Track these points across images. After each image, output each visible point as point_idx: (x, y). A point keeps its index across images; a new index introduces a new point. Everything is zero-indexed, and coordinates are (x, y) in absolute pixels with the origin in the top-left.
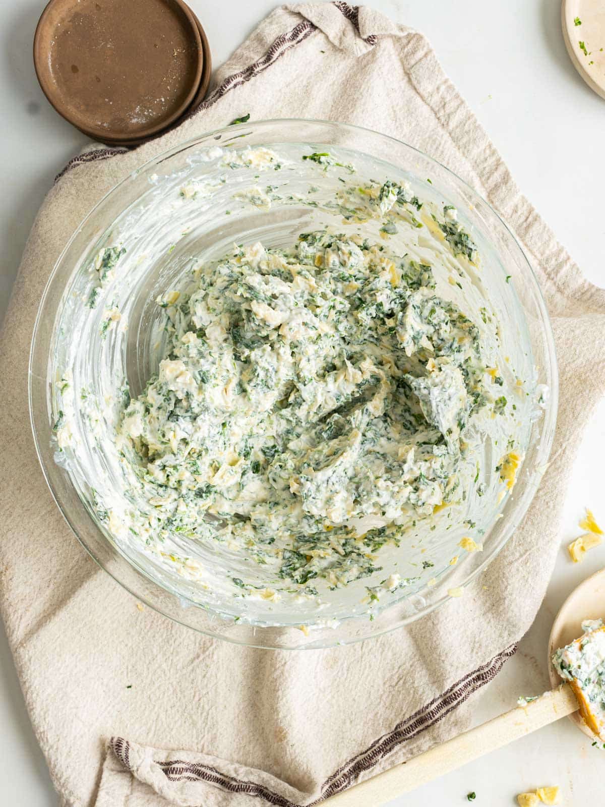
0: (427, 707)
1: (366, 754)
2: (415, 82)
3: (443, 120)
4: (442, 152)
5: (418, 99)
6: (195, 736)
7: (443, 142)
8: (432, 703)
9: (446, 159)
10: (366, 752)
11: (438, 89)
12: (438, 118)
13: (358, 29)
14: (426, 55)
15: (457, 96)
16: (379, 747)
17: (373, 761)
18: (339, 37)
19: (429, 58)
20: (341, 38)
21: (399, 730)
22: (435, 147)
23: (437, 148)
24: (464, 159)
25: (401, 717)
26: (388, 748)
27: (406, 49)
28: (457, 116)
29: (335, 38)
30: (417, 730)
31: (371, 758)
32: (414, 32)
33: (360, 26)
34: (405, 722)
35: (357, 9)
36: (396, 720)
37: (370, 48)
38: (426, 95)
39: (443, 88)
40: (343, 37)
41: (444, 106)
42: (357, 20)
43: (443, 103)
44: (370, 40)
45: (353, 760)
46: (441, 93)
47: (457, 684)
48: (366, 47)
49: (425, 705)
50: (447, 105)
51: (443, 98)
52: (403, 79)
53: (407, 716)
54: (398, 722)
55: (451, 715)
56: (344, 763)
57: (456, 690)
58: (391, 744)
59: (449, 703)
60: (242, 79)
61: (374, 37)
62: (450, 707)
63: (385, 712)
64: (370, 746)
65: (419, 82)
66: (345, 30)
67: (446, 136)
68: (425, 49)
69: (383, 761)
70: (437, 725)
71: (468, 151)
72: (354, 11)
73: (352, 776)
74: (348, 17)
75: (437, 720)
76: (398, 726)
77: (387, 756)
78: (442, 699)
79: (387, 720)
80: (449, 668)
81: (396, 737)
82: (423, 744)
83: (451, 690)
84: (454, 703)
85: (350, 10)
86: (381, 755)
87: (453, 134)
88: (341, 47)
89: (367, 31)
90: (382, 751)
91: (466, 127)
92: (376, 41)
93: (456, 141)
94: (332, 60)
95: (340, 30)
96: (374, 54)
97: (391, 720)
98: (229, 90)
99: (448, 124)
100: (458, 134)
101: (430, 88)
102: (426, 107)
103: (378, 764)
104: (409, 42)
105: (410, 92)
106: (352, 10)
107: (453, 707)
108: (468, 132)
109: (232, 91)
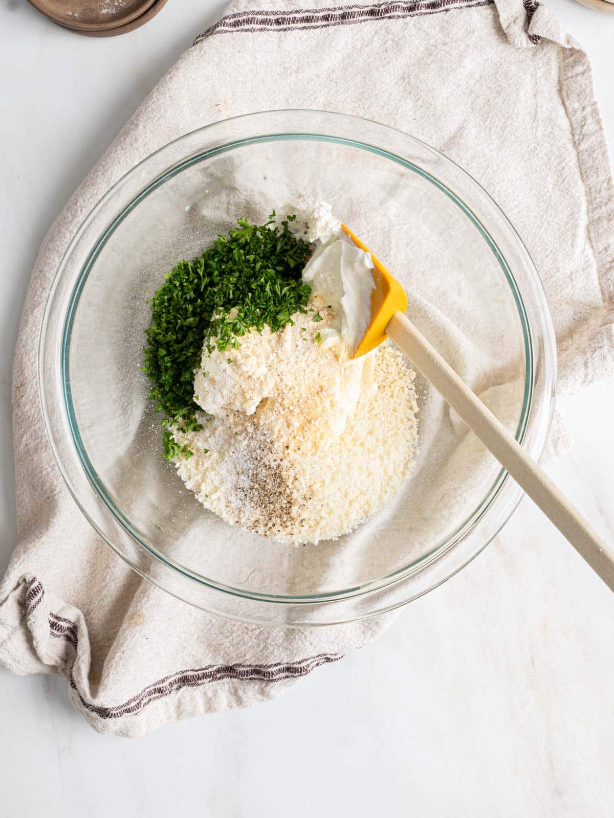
0: (270, 667)
1: (197, 673)
2: (564, 94)
3: (577, 137)
4: (563, 168)
5: (562, 111)
7: (568, 159)
8: (276, 665)
9: (563, 176)
10: (197, 671)
11: (584, 108)
12: (573, 135)
13: (529, 23)
14: (583, 73)
15: (599, 122)
16: (211, 672)
17: (200, 682)
18: (509, 21)
19: (585, 77)
20: (510, 23)
21: (235, 668)
22: (558, 160)
23: (560, 163)
24: (580, 183)
25: (242, 660)
26: (218, 676)
27: (567, 61)
28: (590, 141)
29: (505, 20)
30: (251, 676)
31: (199, 678)
32: (578, 48)
33: (532, 22)
34: (243, 666)
35: (537, 4)
36: (236, 660)
37: (531, 45)
38: (570, 110)
39: (588, 109)
40: (513, 25)
41: (582, 127)
42: (532, 14)
43: (583, 123)
44: (534, 38)
45: (183, 672)
46: (584, 113)
47: (307, 660)
48: (528, 43)
49: (269, 664)
50: (585, 127)
51: (585, 118)
52: (555, 87)
53: (248, 663)
54: (237, 662)
55: (289, 682)
56: (175, 672)
57: (304, 665)
58: (223, 674)
59: (292, 672)
60: (400, 14)
61: (539, 38)
62: (291, 674)
63: (229, 648)
64: (203, 667)
65: (568, 95)
66: (517, 18)
67: (573, 154)
68: (585, 67)
69: (208, 686)
70: (272, 684)
71: (587, 176)
72: (534, 6)
73: (175, 686)
74: (526, 8)
75: (274, 680)
76: (236, 665)
77: (215, 683)
78: (287, 666)
79: (228, 655)
80: (307, 644)
81: (229, 671)
82: (251, 690)
83: (299, 663)
84: (297, 674)
85: (531, 3)
86: (209, 679)
87: (580, 155)
88: (506, 32)
89: (536, 30)
90: (212, 676)
91: (595, 155)
92: (539, 42)
93: (580, 163)
94: (494, 39)
95: (512, 16)
96: (534, 54)
97: (232, 657)
98: (383, 18)
99: (579, 144)
100: (585, 157)
101: (576, 105)
102: (566, 120)
103: (202, 686)
104: (572, 55)
105: (557, 100)
106: (533, 4)
107: (293, 676)
108: (594, 160)
109: (385, 20)
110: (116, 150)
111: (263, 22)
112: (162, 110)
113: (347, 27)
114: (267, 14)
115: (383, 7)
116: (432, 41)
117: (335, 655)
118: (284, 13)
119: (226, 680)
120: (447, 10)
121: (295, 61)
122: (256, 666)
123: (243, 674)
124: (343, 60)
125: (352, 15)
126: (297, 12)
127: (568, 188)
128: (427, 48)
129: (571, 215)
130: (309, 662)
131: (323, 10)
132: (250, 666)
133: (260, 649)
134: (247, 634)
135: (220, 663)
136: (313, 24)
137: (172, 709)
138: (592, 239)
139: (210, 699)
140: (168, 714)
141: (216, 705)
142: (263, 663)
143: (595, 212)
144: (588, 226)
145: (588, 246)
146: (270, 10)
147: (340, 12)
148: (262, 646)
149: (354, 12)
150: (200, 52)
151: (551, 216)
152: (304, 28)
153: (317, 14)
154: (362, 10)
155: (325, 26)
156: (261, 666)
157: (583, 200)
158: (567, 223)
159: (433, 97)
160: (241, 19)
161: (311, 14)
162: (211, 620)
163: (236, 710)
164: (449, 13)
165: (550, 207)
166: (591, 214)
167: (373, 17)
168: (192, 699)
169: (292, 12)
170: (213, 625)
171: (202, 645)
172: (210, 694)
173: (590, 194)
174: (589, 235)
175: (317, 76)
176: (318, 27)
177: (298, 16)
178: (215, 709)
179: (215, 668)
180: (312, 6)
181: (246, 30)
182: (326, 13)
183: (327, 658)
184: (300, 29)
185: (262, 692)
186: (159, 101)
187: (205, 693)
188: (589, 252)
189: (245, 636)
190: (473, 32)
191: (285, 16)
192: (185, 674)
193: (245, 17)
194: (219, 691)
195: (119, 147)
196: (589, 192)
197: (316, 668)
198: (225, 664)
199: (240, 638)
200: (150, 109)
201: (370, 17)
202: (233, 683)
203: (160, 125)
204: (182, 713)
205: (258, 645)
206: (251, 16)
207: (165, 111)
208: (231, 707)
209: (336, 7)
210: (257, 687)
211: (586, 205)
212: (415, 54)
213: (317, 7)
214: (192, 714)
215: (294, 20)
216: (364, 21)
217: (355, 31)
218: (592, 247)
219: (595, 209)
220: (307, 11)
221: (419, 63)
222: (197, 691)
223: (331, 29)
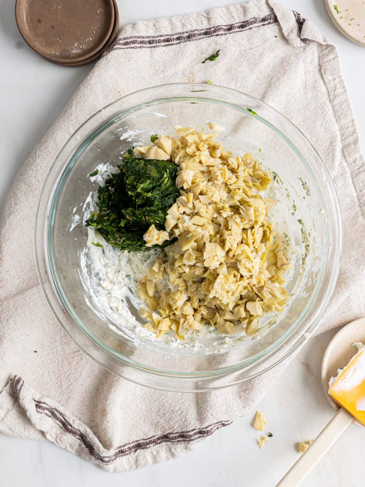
1: (146, 441)
2: (323, 71)
3: (331, 97)
4: (325, 115)
5: (322, 82)
6: (59, 393)
7: (327, 110)
8: (192, 431)
9: (326, 120)
10: (146, 440)
11: (335, 79)
12: (329, 96)
13: (300, 32)
14: (334, 59)
15: (344, 87)
16: (154, 440)
17: (148, 446)
18: (288, 32)
19: (335, 61)
20: (289, 33)
22: (322, 111)
23: (323, 112)
24: (336, 123)
25: (172, 430)
26: (159, 441)
27: (324, 52)
28: (339, 99)
29: (286, 31)
30: (178, 439)
31: (147, 444)
32: (331, 44)
33: (302, 31)
34: (173, 434)
35: (304, 20)
36: (168, 430)
37: (303, 45)
38: (326, 80)
39: (337, 80)
40: (291, 34)
41: (335, 90)
42: (302, 26)
43: (334, 89)
44: (304, 40)
45: (137, 441)
46: (335, 82)
47: (211, 426)
48: (301, 43)
49: (189, 430)
50: (336, 90)
51: (335, 85)
52: (317, 68)
53: (176, 431)
54: (169, 432)
55: (201, 439)
56: (132, 441)
57: (209, 429)
58: (161, 440)
59: (202, 434)
60: (223, 32)
61: (307, 40)
62: (202, 435)
63: (164, 423)
64: (149, 437)
65: (325, 72)
66: (293, 29)
67: (330, 107)
68: (334, 55)
69: (153, 448)
70: (191, 442)
71: (340, 119)
72: (302, 21)
73: (133, 450)
74: (298, 23)
75: (192, 440)
76: (168, 434)
77: (157, 446)
78: (199, 430)
79: (164, 428)
80: (210, 416)
81: (165, 438)
82: (179, 448)
83: (206, 428)
84: (206, 435)
85: (300, 19)
86: (153, 444)
87: (334, 107)
88: (287, 38)
89: (305, 35)
90: (155, 442)
91: (343, 106)
92: (308, 42)
93: (335, 112)
94: (280, 43)
95: (290, 28)
96: (305, 49)
97: (166, 429)
98: (213, 36)
99: (333, 101)
100: (337, 108)
101: (330, 78)
102: (324, 87)
103: (150, 449)
104: (327, 48)
105: (318, 76)
106: (301, 20)
107: (203, 436)
108: (343, 109)
109: (214, 37)
110: (59, 122)
111: (141, 42)
112: (86, 97)
113: (192, 43)
114: (143, 38)
115: (212, 29)
116: (243, 48)
117: (227, 421)
118: (153, 37)
119: (163, 443)
120: (250, 29)
121: (162, 65)
122: (181, 432)
123: (173, 438)
124: (191, 63)
125: (194, 35)
126: (161, 36)
127: (328, 127)
128: (240, 52)
129: (331, 143)
130: (212, 427)
131: (176, 34)
132: (177, 433)
133: (182, 422)
134: (173, 414)
135: (159, 433)
136: (171, 43)
137: (133, 462)
138: (346, 156)
139: (155, 456)
140: (130, 465)
141: (159, 459)
142: (185, 430)
143: (346, 140)
144: (343, 149)
145: (344, 160)
146: (145, 35)
147: (187, 34)
148: (183, 420)
149: (195, 34)
150: (106, 61)
151: (319, 145)
152: (166, 45)
153: (173, 37)
154: (200, 32)
155: (178, 43)
156: (183, 432)
157: (338, 133)
158: (329, 149)
159: (246, 81)
160: (129, 41)
161: (169, 37)
162: (151, 409)
163: (172, 460)
164: (252, 30)
165: (318, 140)
166: (343, 142)
167: (207, 36)
168: (144, 457)
169: (158, 36)
170: (152, 411)
171: (147, 424)
172: (155, 453)
173: (342, 130)
174: (344, 154)
175: (176, 73)
176: (174, 44)
177: (162, 38)
178: (159, 462)
179: (156, 437)
180: (170, 32)
181: (132, 48)
182: (179, 35)
183: (222, 424)
184: (163, 46)
185: (186, 448)
186: (84, 91)
187: (152, 453)
188: (345, 164)
189: (172, 415)
190: (267, 41)
191: (154, 39)
192: (138, 442)
193: (131, 40)
194: (160, 451)
195: (61, 120)
196: (341, 129)
197: (217, 431)
198: (162, 433)
199: (170, 417)
200: (79, 97)
201: (205, 36)
202: (168, 445)
203: (85, 106)
204: (139, 465)
205: (181, 420)
206: (134, 39)
207: (88, 97)
208: (168, 459)
209: (184, 31)
210: (182, 445)
211: (340, 136)
212: (234, 56)
213: (173, 32)
214: (145, 465)
215: (159, 41)
216: (202, 38)
217: (196, 45)
218: (346, 161)
219: (346, 138)
220: (167, 35)
221: (236, 61)
222: (147, 452)
223: (182, 45)
